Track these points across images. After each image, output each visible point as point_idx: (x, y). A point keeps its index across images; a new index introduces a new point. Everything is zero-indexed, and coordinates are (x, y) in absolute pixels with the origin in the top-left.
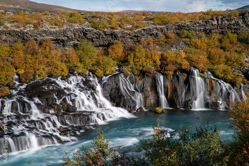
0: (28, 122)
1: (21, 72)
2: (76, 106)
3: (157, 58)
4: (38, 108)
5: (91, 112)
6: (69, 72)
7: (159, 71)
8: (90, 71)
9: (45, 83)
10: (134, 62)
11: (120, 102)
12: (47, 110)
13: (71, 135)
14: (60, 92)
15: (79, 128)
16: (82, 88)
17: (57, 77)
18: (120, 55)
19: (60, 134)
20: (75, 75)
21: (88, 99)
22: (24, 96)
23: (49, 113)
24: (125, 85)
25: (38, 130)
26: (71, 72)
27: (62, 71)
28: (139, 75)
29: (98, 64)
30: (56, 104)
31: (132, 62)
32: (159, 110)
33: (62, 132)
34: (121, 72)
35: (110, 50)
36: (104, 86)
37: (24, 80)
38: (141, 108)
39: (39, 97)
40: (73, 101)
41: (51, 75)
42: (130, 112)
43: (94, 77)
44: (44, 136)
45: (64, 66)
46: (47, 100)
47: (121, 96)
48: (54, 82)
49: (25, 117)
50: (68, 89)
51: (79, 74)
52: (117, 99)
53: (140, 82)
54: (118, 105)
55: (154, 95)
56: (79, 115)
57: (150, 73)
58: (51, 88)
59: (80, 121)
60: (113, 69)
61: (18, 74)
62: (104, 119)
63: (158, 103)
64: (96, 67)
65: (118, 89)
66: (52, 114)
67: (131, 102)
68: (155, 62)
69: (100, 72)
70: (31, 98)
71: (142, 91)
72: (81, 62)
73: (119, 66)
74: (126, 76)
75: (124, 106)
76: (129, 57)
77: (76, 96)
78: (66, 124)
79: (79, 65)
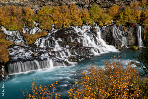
0: (51, 52)
1: (56, 23)
2: (83, 44)
3: (139, 15)
4: (59, 44)
5: (91, 48)
6: (83, 23)
7: (139, 24)
8: (96, 22)
9: (67, 29)
10: (124, 17)
11: (111, 42)
12: (65, 45)
13: (75, 61)
14: (75, 35)
15: (82, 57)
16: (89, 33)
17: (75, 26)
18: (115, 13)
19: (69, 60)
20: (86, 25)
21: (91, 40)
22: (53, 37)
23: (65, 47)
24: (116, 32)
25: (55, 57)
26: (84, 23)
27: (79, 22)
28: (125, 26)
29: (101, 18)
30: (71, 42)
31: (122, 18)
32: (136, 48)
33: (70, 59)
34: (114, 23)
35: (109, 10)
36: (102, 32)
37: (57, 27)
38: (124, 46)
39: (61, 38)
40: (81, 41)
41: (72, 25)
42: (117, 48)
43: (97, 26)
44: (57, 61)
45: (80, 20)
46: (66, 39)
47: (113, 38)
48: (73, 29)
49: (51, 49)
50: (80, 34)
51: (89, 24)
52: (110, 40)
53: (126, 30)
54: (110, 44)
55: (135, 38)
56: (83, 49)
57: (132, 24)
58: (70, 32)
59: (83, 53)
60: (110, 22)
61: (54, 24)
62: (99, 52)
63: (137, 43)
64: (99, 21)
65: (111, 34)
66: (67, 48)
67: (118, 42)
68: (137, 17)
69: (101, 23)
70: (56, 38)
71: (126, 36)
72: (91, 17)
73: (114, 20)
74: (117, 26)
75: (114, 45)
76: (120, 14)
77: (83, 37)
78: (74, 54)
79: (89, 19)
